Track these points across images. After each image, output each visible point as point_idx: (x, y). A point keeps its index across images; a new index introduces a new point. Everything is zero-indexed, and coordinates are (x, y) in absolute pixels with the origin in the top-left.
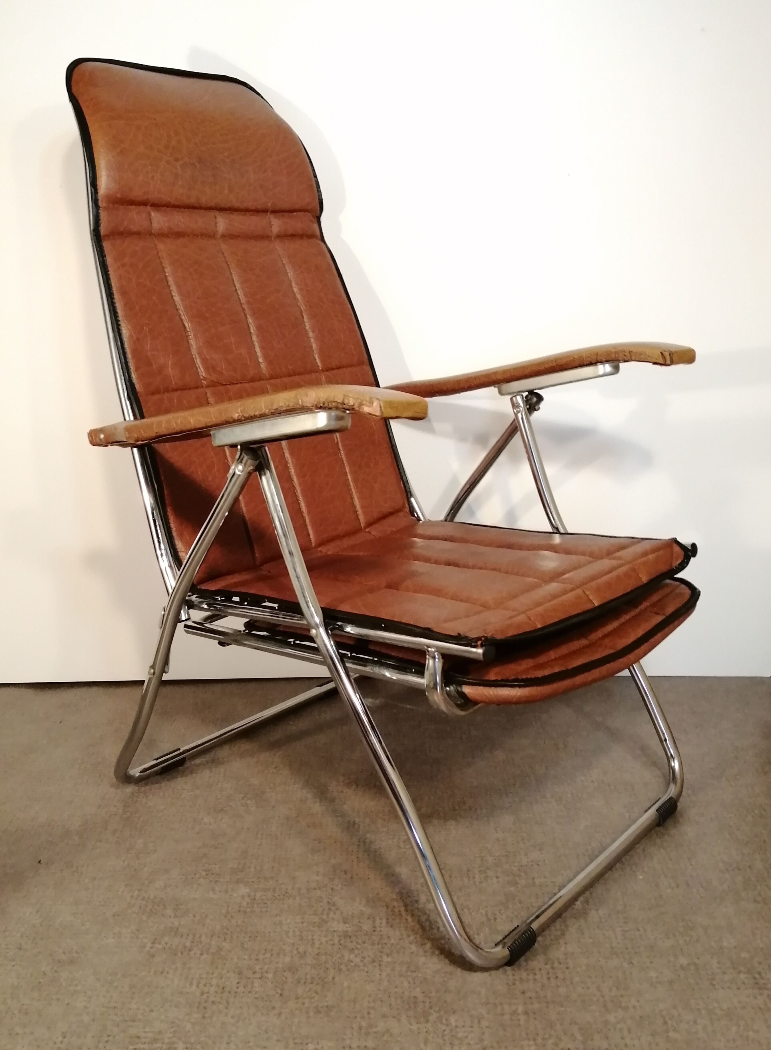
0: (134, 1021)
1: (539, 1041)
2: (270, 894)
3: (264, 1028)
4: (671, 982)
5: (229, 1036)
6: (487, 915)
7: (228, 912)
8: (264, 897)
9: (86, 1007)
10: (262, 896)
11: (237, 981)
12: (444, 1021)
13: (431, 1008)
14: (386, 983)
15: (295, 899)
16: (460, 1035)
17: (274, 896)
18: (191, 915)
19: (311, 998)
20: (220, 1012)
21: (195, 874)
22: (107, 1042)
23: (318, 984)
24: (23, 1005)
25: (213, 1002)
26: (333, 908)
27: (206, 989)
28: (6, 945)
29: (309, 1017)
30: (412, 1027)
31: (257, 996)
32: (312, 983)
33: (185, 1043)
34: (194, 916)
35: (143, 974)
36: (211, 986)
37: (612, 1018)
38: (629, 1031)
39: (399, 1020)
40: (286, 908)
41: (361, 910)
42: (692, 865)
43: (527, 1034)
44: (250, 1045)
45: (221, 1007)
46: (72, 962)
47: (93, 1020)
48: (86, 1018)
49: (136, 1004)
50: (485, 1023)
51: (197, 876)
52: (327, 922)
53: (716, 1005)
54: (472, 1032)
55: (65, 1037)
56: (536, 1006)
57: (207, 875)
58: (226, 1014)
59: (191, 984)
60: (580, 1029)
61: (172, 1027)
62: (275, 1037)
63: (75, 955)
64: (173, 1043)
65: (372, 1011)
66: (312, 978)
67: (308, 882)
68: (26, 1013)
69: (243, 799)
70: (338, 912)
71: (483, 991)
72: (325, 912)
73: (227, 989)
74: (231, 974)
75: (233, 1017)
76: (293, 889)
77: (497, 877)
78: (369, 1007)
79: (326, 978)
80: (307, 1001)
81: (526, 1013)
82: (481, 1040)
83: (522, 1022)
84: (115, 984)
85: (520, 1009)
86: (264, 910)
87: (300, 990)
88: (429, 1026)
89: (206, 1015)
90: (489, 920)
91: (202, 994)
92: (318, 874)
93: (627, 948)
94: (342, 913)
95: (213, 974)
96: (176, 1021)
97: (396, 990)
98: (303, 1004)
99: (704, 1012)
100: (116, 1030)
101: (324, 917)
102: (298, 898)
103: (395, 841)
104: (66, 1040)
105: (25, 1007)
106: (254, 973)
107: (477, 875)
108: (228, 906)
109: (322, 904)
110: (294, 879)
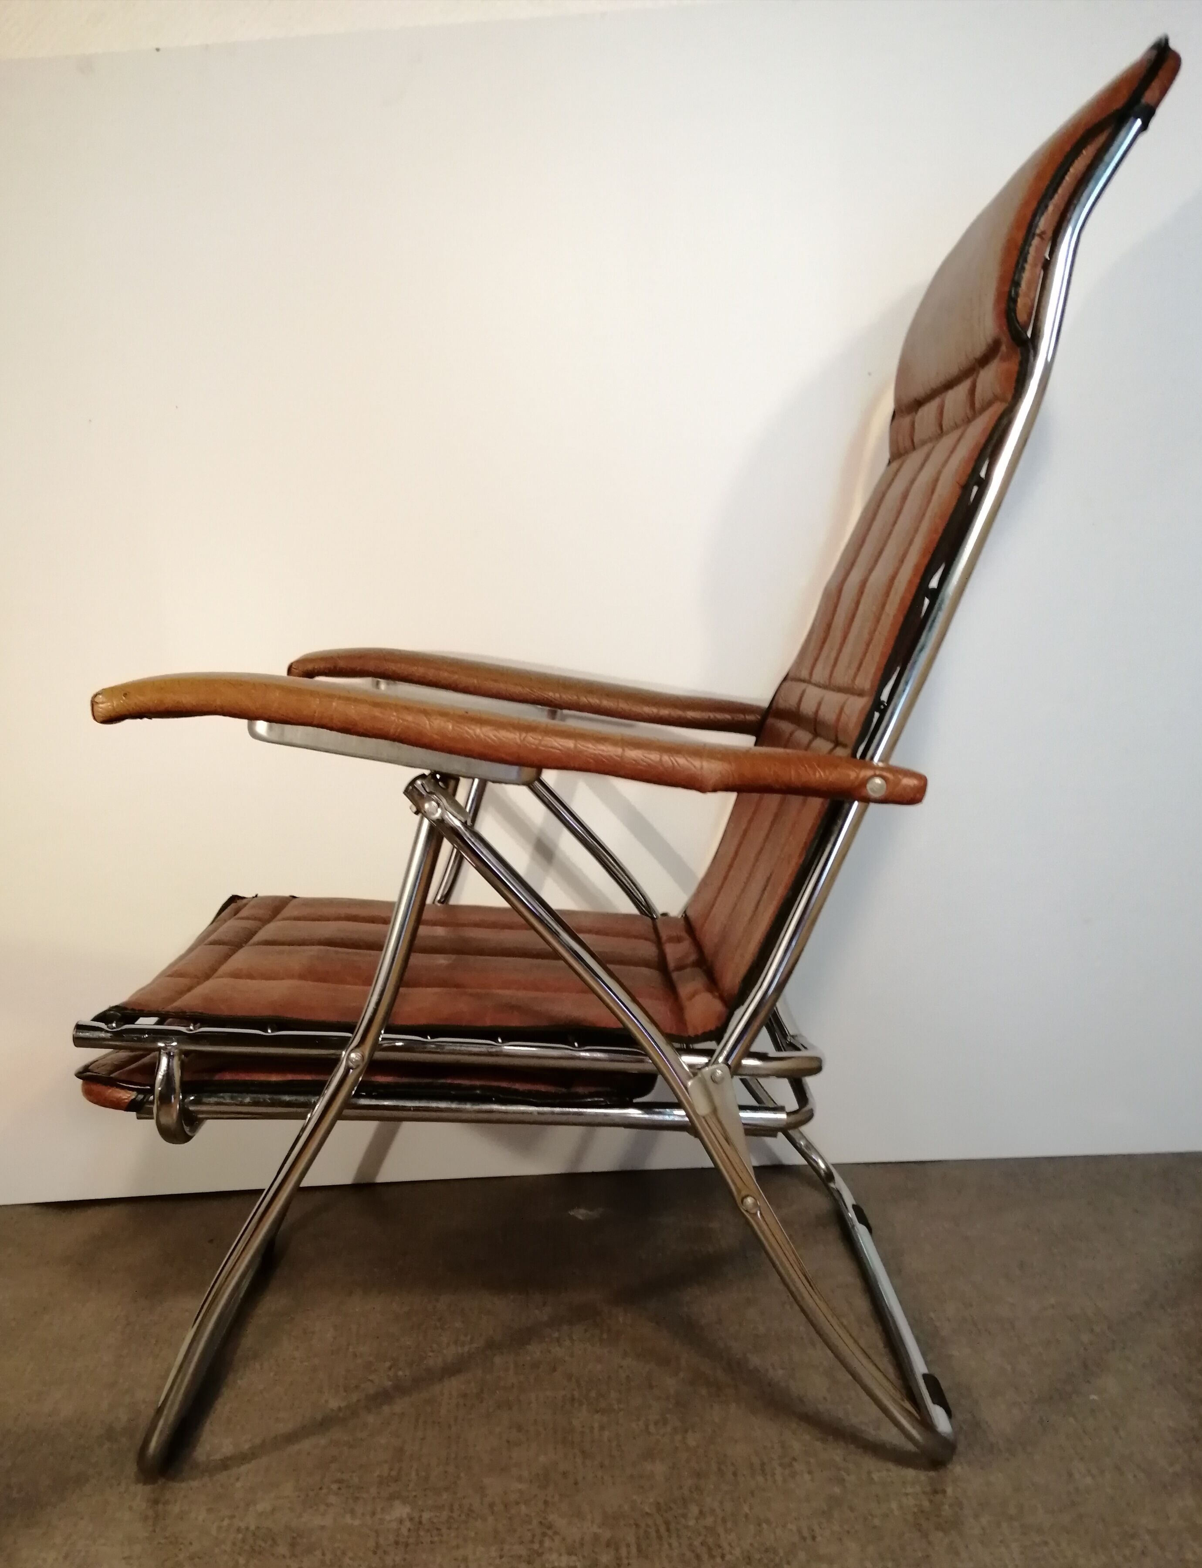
2: (445, 1514)
6: (799, 1531)
7: (378, 1546)
8: (435, 1520)
10: (431, 1517)
15: (485, 1520)
17: (451, 1517)
18: (318, 1553)
21: (321, 1489)
26: (550, 1532)
34: (323, 1554)
40: (472, 1534)
41: (595, 1534)
42: (1120, 1438)
51: (324, 1491)
52: (540, 1555)
57: (339, 1489)
67: (505, 1493)
69: (390, 1368)
70: (557, 1539)
72: (536, 1539)
76: (482, 1504)
77: (810, 1472)
86: (437, 1539)
90: (804, 1539)
92: (520, 1479)
94: (564, 1539)
101: (536, 1546)
102: (491, 1519)
103: (641, 1423)
107: (779, 1471)
108: (378, 1536)
109: (530, 1527)
110: (481, 1490)
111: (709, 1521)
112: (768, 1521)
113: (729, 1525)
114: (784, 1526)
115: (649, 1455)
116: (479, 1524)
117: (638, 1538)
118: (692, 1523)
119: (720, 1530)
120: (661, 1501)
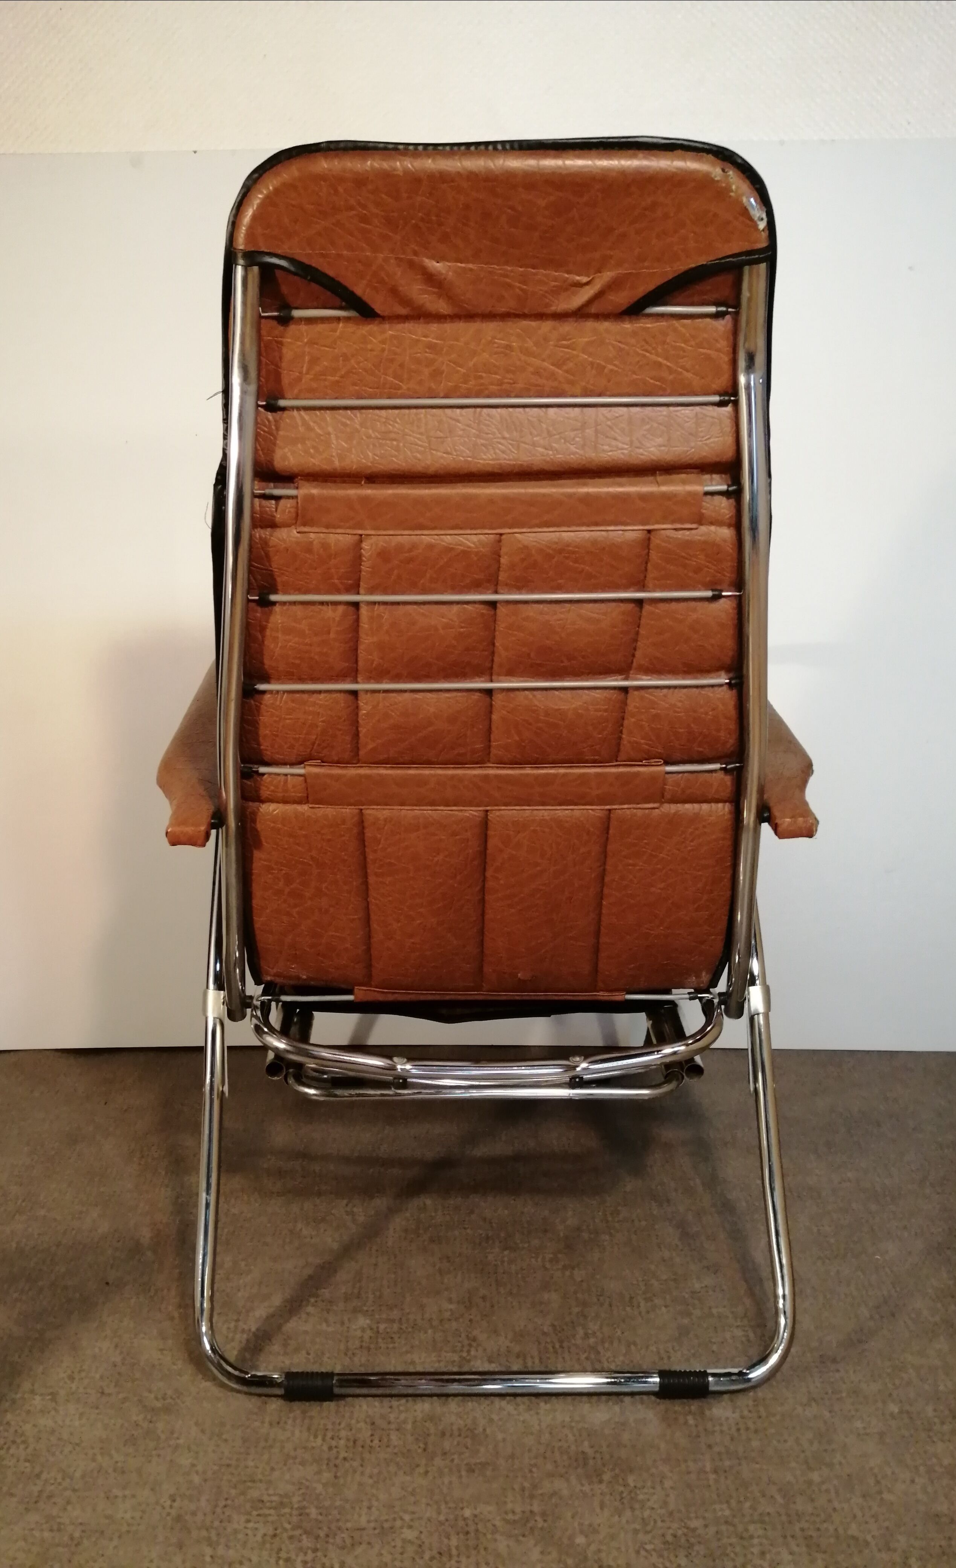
0: (254, 1481)
1: (733, 1503)
2: (396, 1326)
3: (410, 1489)
4: (882, 1434)
5: (370, 1500)
6: (658, 1353)
7: (347, 1349)
8: (389, 1330)
9: (193, 1465)
10: (386, 1328)
11: (369, 1433)
12: (621, 1481)
13: (604, 1465)
14: (547, 1436)
15: (426, 1332)
16: (641, 1497)
17: (401, 1329)
18: (304, 1352)
19: (461, 1454)
20: (355, 1471)
22: (225, 1506)
23: (467, 1437)
24: (117, 1462)
25: (345, 1459)
26: (474, 1344)
27: (334, 1443)
28: (85, 1388)
29: (460, 1477)
30: (584, 1488)
31: (396, 1451)
32: (460, 1435)
33: (317, 1508)
34: (308, 1354)
35: (257, 1424)
36: (340, 1439)
37: (815, 1476)
38: (837, 1492)
39: (568, 1480)
40: (417, 1343)
43: (718, 1495)
44: (396, 1509)
45: (356, 1464)
46: (167, 1410)
47: (205, 1480)
48: (196, 1479)
49: (253, 1460)
50: (668, 1484)
52: (469, 1361)
53: (934, 1460)
54: (654, 1494)
55: (174, 1501)
56: (727, 1463)
57: (316, 1302)
58: (362, 1473)
59: (316, 1437)
60: (780, 1490)
61: (300, 1489)
62: (424, 1500)
63: (169, 1401)
64: (304, 1508)
65: (534, 1470)
66: (459, 1429)
67: (440, 1311)
68: (123, 1472)
70: (480, 1349)
71: (663, 1446)
72: (465, 1349)
73: (359, 1443)
74: (362, 1425)
75: (371, 1477)
76: (423, 1319)
77: (666, 1306)
78: (531, 1465)
79: (475, 1429)
80: (456, 1456)
81: (715, 1471)
82: (665, 1504)
83: (711, 1482)
84: (224, 1437)
85: (708, 1467)
86: (391, 1346)
87: (447, 1445)
88: (603, 1487)
89: (339, 1474)
90: (662, 1359)
91: (330, 1448)
92: (450, 1300)
93: (827, 1393)
94: (485, 1350)
95: (340, 1424)
96: (304, 1481)
97: (560, 1444)
98: (452, 1460)
99: (922, 1469)
100: (233, 1492)
101: (465, 1354)
102: (430, 1331)
103: (540, 1260)
104: (176, 1504)
105: (119, 1464)
106: (389, 1423)
107: (642, 1304)
108: (348, 1342)
109: (461, 1339)
110: (422, 1307)
111: (592, 1341)
112: (635, 1344)
113: (606, 1345)
114: (647, 1347)
115: (546, 1286)
116: (423, 1336)
117: (540, 1352)
118: (579, 1342)
119: (600, 1348)
120: (556, 1323)
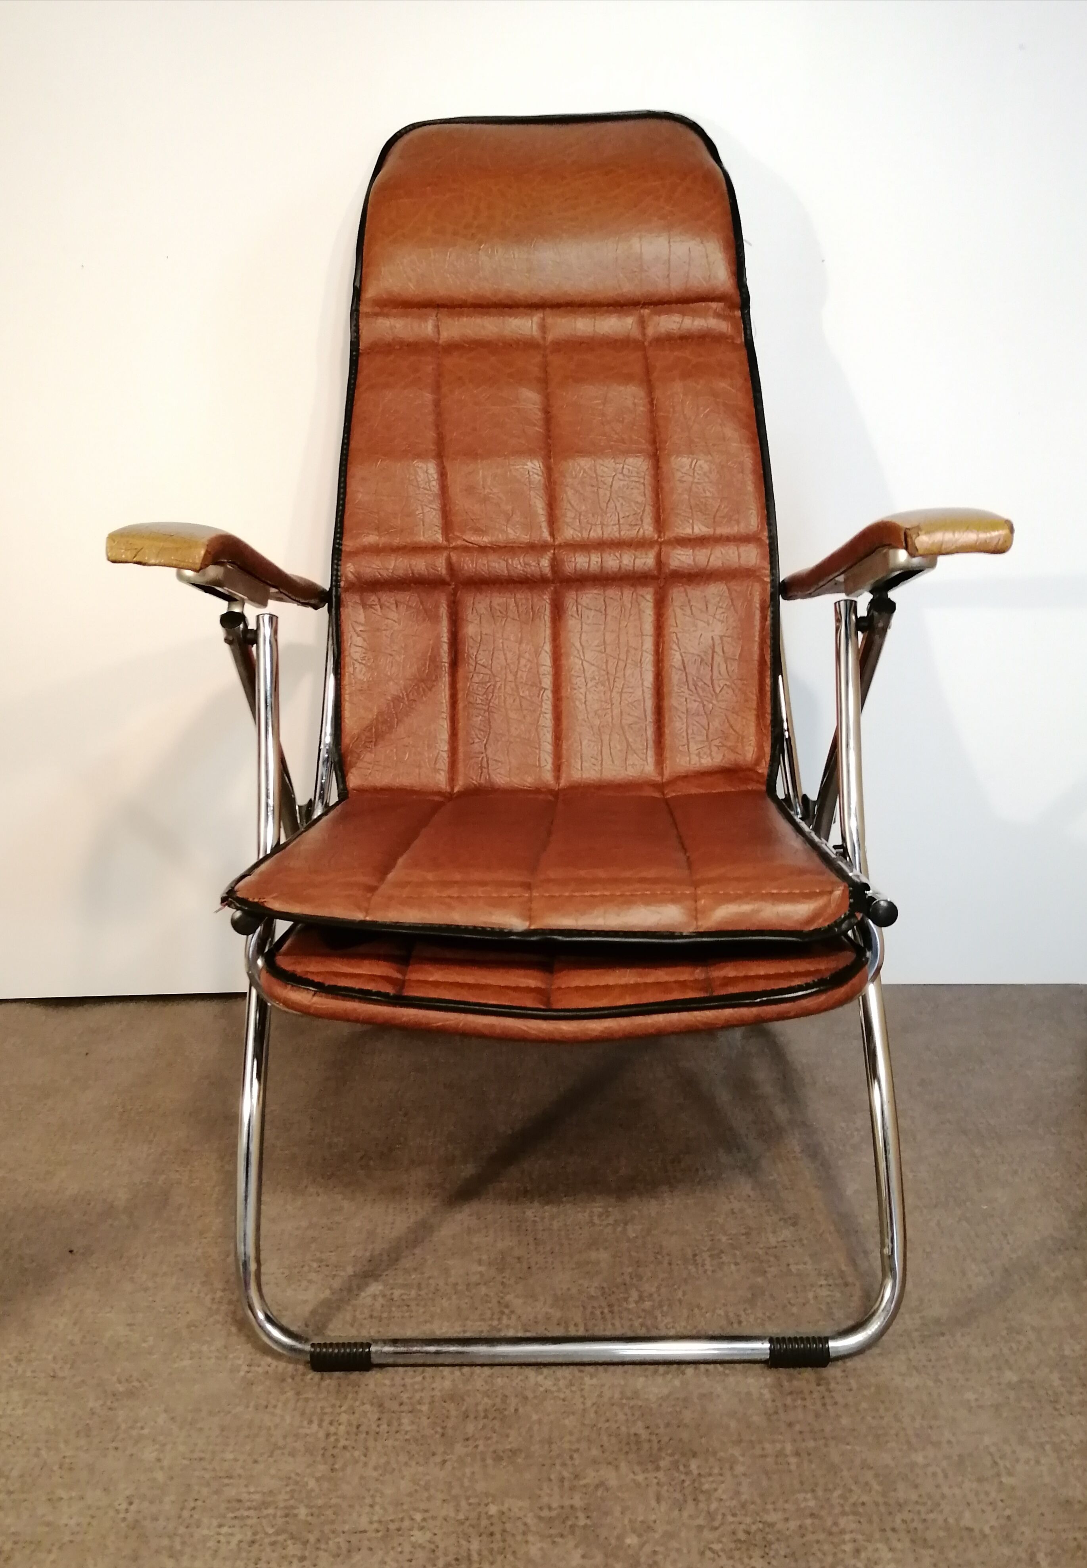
0: (229, 1477)
1: (820, 1493)
2: (413, 1293)
3: (422, 1483)
4: (997, 1407)
5: (373, 1496)
6: (727, 1316)
7: (354, 1318)
8: (405, 1297)
9: (159, 1460)
10: (401, 1295)
11: (376, 1417)
12: (681, 1468)
13: (660, 1449)
14: (593, 1415)
15: (450, 1299)
16: (706, 1487)
17: (419, 1295)
19: (488, 1439)
20: (356, 1462)
21: (303, 1267)
22: (194, 1508)
23: (494, 1419)
24: (64, 1457)
25: (345, 1448)
26: (507, 1311)
27: (332, 1429)
28: (33, 1371)
29: (485, 1466)
30: (636, 1477)
31: (407, 1437)
32: (486, 1417)
33: (308, 1506)
35: (239, 1409)
36: (340, 1424)
37: (919, 1458)
38: (946, 1476)
39: (617, 1468)
40: (439, 1311)
41: (547, 1313)
42: (1008, 1243)
43: (802, 1483)
44: (405, 1507)
45: (356, 1454)
46: (131, 1394)
47: (172, 1478)
48: (160, 1476)
49: (232, 1452)
50: (739, 1469)
51: (306, 1269)
53: (1063, 1437)
54: (723, 1482)
55: (131, 1503)
56: (811, 1444)
58: (365, 1464)
59: (310, 1422)
60: (876, 1476)
61: (287, 1485)
62: (440, 1496)
63: (136, 1384)
64: (293, 1507)
65: (576, 1456)
66: (486, 1411)
67: (468, 1274)
68: (71, 1469)
69: (362, 1158)
70: (514, 1317)
71: (733, 1424)
72: (496, 1317)
73: (363, 1428)
74: (368, 1407)
75: (375, 1469)
76: (447, 1284)
77: (736, 1264)
78: (571, 1450)
79: (505, 1409)
80: (481, 1443)
81: (797, 1454)
82: (738, 1493)
83: (793, 1467)
84: (199, 1426)
85: (789, 1448)
86: (407, 1314)
87: (470, 1428)
88: (660, 1475)
89: (336, 1466)
91: (328, 1435)
92: (480, 1262)
93: (930, 1361)
95: (340, 1407)
96: (293, 1475)
97: (607, 1425)
98: (476, 1447)
99: (1048, 1447)
100: (205, 1491)
101: (495, 1323)
102: (454, 1297)
103: (586, 1214)
104: (133, 1508)
105: (67, 1460)
106: (401, 1404)
107: (708, 1261)
108: (355, 1311)
109: (490, 1305)
110: (446, 1271)
111: (647, 1304)
112: (699, 1307)
113: (665, 1308)
114: (714, 1311)
115: (593, 1244)
116: (445, 1303)
117: (585, 1319)
118: (632, 1306)
119: (658, 1313)
120: (605, 1285)
